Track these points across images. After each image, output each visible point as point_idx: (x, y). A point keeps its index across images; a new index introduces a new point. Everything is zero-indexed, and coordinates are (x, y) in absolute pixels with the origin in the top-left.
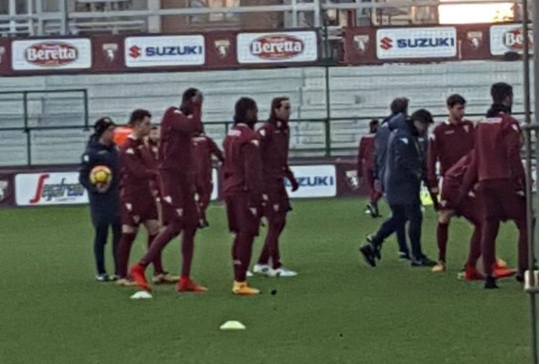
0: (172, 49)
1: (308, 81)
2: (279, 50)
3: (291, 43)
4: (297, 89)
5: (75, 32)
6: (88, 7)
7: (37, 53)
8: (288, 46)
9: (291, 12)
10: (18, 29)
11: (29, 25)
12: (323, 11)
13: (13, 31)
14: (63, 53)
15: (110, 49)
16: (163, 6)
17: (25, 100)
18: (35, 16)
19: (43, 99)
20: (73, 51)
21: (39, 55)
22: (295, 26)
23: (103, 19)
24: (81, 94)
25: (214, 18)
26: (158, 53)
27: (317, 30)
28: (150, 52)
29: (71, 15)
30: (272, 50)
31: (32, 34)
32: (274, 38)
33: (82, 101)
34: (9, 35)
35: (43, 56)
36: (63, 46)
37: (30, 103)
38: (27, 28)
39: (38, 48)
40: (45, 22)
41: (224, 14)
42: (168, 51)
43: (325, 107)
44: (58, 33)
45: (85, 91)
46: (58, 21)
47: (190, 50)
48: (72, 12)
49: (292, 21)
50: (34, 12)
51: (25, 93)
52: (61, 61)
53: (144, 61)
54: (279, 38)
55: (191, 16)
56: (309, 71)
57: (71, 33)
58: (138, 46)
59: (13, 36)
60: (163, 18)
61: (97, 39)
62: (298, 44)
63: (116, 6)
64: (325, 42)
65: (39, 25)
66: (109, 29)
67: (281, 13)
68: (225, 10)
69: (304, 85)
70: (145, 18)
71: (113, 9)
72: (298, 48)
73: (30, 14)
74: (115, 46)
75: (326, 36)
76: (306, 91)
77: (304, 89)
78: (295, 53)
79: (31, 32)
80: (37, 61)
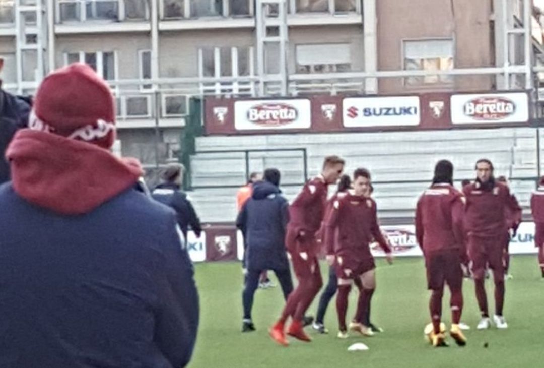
0: (389, 109)
1: (519, 141)
2: (492, 111)
3: (503, 104)
4: (509, 149)
5: (295, 93)
6: (307, 69)
7: (258, 113)
8: (500, 107)
9: (503, 74)
10: (240, 90)
11: (251, 86)
12: (534, 74)
13: (235, 92)
14: (284, 114)
15: (329, 110)
16: (379, 68)
17: (247, 159)
18: (257, 78)
19: (264, 158)
20: (293, 111)
21: (261, 115)
22: (507, 88)
23: (322, 81)
24: (301, 153)
25: (429, 80)
26: (375, 114)
27: (528, 92)
28: (367, 112)
29: (291, 77)
30: (485, 111)
31: (254, 95)
32: (487, 99)
33: (301, 160)
34: (232, 96)
35: (265, 116)
36: (283, 107)
37: (251, 162)
38: (248, 90)
39: (259, 109)
40: (266, 83)
41: (438, 75)
42: (384, 111)
43: (535, 166)
44: (278, 94)
45: (304, 150)
46: (279, 82)
47: (406, 111)
48: (292, 74)
49: (503, 83)
50: (256, 74)
51: (247, 152)
52: (282, 121)
53: (361, 121)
54: (492, 99)
55: (406, 78)
56: (520, 131)
57: (291, 94)
58: (356, 107)
59: (236, 97)
60: (380, 80)
61: (317, 100)
62: (510, 106)
63: (335, 68)
64: (537, 103)
65: (261, 85)
66: (328, 90)
67: (494, 76)
68: (439, 72)
69: (515, 145)
70: (363, 80)
71: (331, 71)
72: (509, 109)
73: (252, 76)
74: (333, 107)
75: (537, 98)
76: (518, 151)
77: (515, 148)
78: (506, 114)
79: (252, 93)
80: (259, 121)
